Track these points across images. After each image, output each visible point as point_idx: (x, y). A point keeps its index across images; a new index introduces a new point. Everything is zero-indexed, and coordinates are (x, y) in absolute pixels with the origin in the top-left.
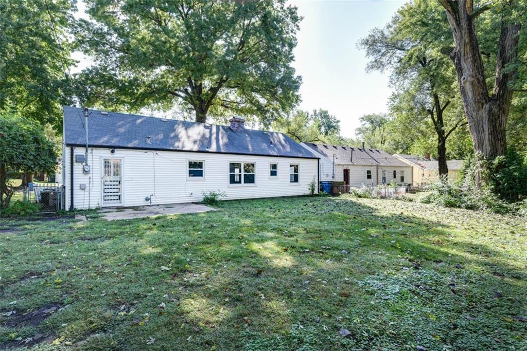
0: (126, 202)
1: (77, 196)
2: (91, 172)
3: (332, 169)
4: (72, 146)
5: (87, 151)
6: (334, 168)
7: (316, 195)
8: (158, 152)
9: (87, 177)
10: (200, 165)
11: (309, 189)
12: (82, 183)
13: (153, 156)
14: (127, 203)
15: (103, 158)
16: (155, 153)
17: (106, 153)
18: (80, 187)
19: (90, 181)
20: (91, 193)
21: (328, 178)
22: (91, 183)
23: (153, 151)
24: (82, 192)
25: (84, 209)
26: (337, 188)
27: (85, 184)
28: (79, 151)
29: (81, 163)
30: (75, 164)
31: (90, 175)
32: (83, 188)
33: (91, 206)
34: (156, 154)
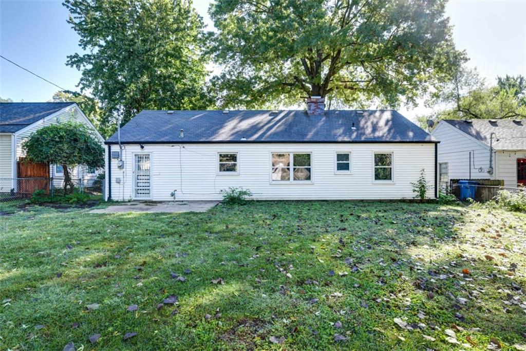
0: (154, 196)
1: (115, 189)
2: (125, 167)
3: (489, 158)
4: (109, 144)
5: (121, 148)
6: (491, 156)
7: (430, 201)
8: (184, 145)
9: (122, 171)
10: (233, 158)
11: (414, 191)
12: (118, 177)
13: (179, 150)
14: (154, 198)
15: (134, 154)
16: (182, 147)
17: (136, 149)
18: (116, 181)
19: (124, 175)
20: (125, 186)
21: (481, 174)
22: (125, 177)
23: (180, 145)
24: (118, 185)
25: (119, 201)
26: (489, 191)
27: (120, 178)
28: (115, 148)
29: (116, 159)
30: (112, 160)
31: (124, 170)
32: (118, 181)
33: (125, 198)
34: (184, 147)
